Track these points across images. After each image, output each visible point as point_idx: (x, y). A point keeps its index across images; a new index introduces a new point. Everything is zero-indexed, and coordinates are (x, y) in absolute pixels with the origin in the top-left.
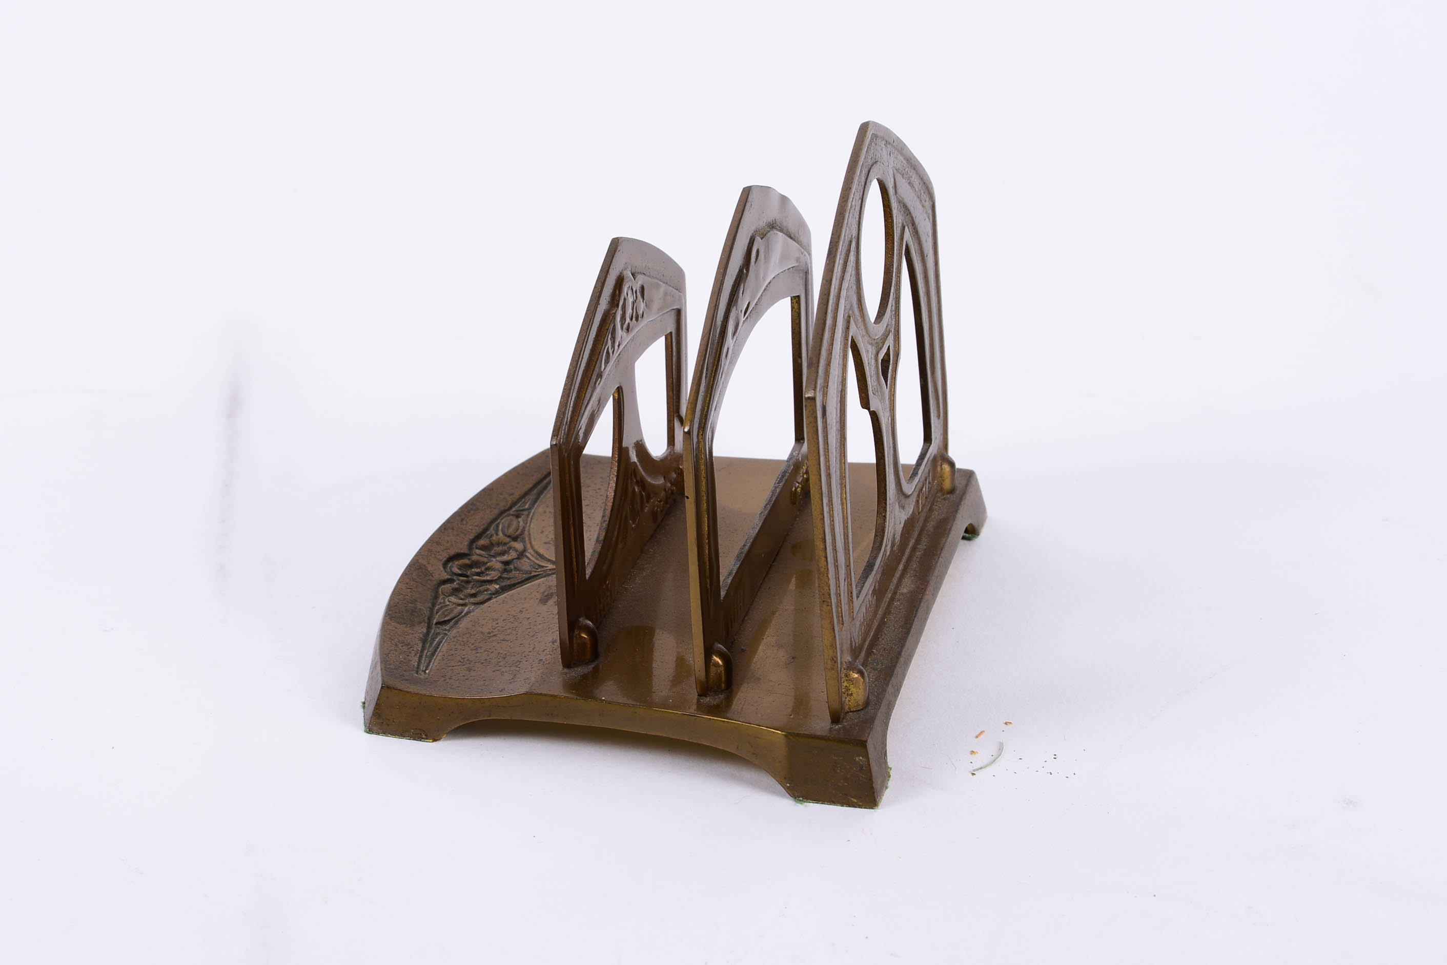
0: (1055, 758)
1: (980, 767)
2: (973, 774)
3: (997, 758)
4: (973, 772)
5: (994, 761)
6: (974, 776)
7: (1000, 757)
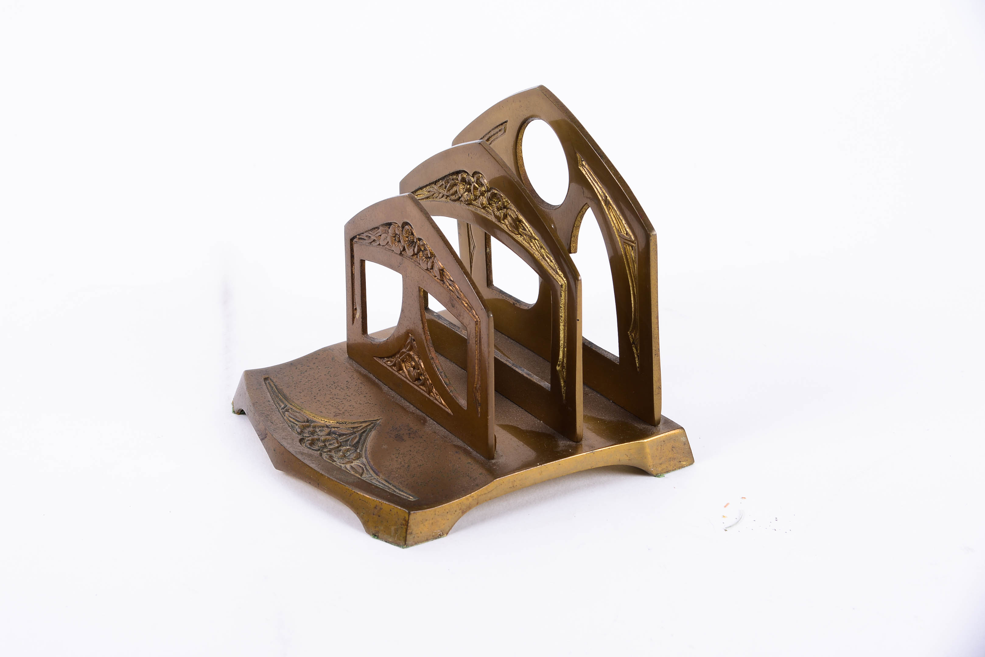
0: (776, 520)
1: (729, 526)
2: (726, 530)
3: (739, 520)
4: (725, 529)
5: (738, 522)
6: (726, 531)
7: (741, 520)
